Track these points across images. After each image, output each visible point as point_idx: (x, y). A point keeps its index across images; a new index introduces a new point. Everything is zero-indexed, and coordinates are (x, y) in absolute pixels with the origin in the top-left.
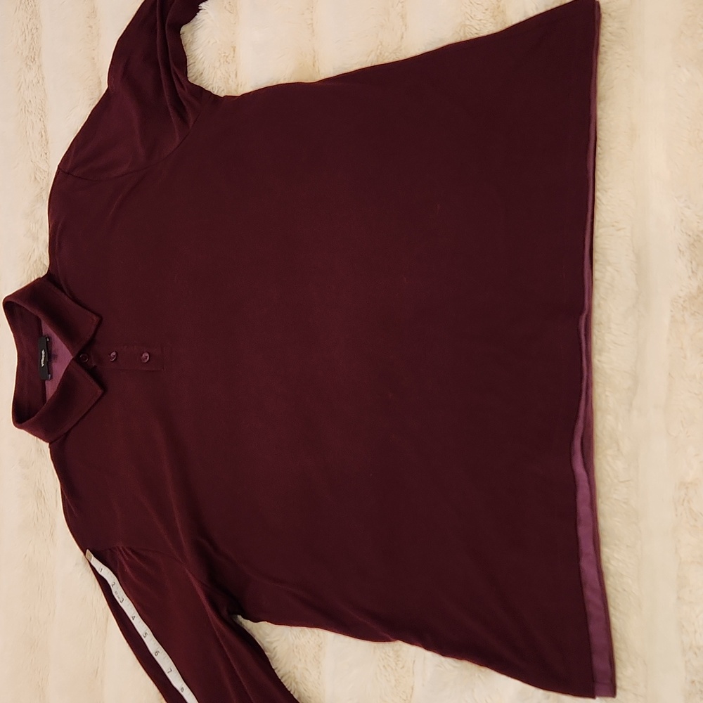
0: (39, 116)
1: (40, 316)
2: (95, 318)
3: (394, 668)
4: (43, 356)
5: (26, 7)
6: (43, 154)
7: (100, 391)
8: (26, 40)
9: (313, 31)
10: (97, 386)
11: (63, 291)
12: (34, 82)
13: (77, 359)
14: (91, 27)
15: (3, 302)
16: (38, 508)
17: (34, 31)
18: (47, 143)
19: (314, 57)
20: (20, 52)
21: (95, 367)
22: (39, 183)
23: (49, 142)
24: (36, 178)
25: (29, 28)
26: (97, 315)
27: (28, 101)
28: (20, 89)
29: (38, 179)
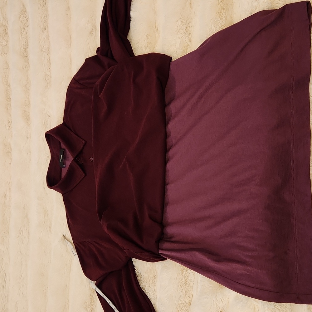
0: (47, 53)
1: (60, 140)
2: (83, 142)
3: (185, 286)
4: (61, 158)
5: (42, 7)
6: (49, 69)
7: (84, 175)
8: (42, 21)
9: (155, 12)
10: (82, 173)
11: (71, 130)
12: (45, 39)
13: (75, 160)
14: (67, 14)
15: (45, 134)
16: (45, 217)
17: (45, 17)
18: (50, 64)
19: (156, 23)
20: (40, 26)
21: (83, 163)
22: (46, 81)
23: (51, 64)
24: (45, 79)
25: (44, 16)
26: (84, 140)
27: (43, 47)
28: (40, 42)
29: (46, 79)
